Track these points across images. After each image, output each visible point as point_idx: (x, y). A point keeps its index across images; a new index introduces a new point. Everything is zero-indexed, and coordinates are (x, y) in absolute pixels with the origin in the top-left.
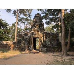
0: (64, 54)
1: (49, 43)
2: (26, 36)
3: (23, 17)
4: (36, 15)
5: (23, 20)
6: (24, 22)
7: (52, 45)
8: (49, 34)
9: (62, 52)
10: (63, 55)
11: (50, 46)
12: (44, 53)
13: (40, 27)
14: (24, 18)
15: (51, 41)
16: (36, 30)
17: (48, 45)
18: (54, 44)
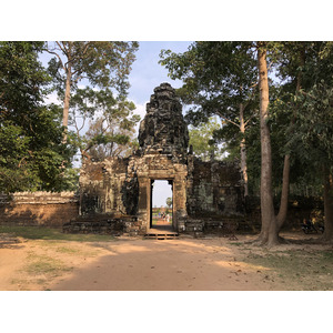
0: (271, 238)
1: (209, 200)
2: (118, 172)
3: (88, 88)
4: (157, 90)
5: (86, 102)
6: (92, 110)
7: (221, 207)
8: (208, 165)
9: (264, 232)
10: (267, 240)
11: (214, 213)
12: (196, 237)
13: (175, 139)
14: (93, 93)
15: (216, 194)
16: (160, 152)
17: (204, 207)
18: (227, 206)
